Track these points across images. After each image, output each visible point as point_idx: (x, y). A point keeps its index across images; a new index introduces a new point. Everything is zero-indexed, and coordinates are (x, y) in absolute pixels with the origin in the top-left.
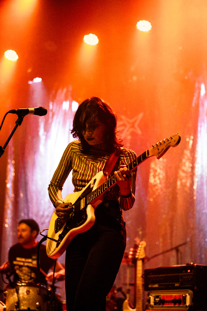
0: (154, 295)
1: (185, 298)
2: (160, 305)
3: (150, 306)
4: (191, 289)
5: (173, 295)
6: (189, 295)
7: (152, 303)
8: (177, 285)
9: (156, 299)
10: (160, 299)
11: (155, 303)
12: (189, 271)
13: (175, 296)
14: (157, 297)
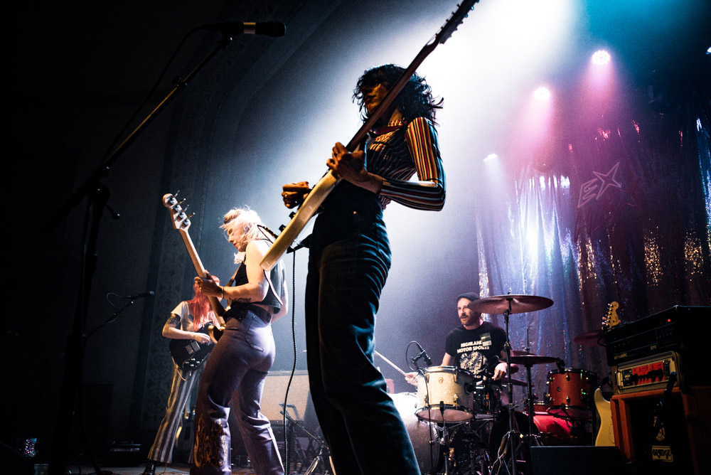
0: (621, 370)
1: (667, 367)
2: (632, 385)
3: (619, 387)
4: (675, 351)
5: (648, 364)
6: (673, 360)
7: (620, 383)
8: (653, 347)
9: (626, 377)
10: (631, 375)
11: (625, 383)
12: (669, 320)
13: (652, 366)
14: (626, 372)
